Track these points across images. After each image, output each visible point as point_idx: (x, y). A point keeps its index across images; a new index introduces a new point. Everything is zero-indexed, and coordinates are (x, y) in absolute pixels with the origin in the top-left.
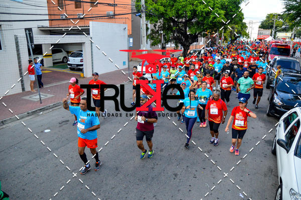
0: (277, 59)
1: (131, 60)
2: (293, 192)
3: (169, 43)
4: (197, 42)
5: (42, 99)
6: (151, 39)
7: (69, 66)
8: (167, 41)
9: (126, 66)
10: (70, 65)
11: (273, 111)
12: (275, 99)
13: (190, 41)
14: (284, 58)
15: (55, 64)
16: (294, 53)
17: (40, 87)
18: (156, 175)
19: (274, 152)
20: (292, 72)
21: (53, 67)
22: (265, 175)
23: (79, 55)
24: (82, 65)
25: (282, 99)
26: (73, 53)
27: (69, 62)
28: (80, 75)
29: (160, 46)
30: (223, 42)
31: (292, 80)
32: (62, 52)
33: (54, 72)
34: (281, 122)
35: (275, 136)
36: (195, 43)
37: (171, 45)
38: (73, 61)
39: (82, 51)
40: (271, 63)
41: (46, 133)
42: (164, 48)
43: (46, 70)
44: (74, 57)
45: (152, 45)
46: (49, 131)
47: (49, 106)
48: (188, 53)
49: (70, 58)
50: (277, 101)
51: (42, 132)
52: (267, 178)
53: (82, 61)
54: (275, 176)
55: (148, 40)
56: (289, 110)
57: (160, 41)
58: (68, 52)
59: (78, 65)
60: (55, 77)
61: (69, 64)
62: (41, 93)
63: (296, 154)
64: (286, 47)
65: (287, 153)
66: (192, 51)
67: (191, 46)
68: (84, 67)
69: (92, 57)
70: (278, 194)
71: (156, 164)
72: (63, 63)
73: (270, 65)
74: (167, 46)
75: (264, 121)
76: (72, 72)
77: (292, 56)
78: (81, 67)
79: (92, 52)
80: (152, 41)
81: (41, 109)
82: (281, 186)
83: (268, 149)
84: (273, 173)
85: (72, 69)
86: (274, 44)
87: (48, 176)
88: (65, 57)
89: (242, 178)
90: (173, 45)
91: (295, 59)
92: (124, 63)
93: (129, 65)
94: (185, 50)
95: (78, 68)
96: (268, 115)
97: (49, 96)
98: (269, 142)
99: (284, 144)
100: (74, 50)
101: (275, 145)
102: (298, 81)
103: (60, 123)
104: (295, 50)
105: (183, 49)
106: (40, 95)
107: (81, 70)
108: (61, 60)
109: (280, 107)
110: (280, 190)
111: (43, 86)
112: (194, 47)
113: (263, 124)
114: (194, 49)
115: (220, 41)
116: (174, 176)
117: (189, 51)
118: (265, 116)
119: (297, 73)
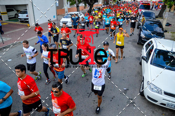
0: (143, 12)
1: (59, 15)
2: (149, 83)
3: (81, 3)
4: (98, 2)
5: (4, 41)
6: (70, 1)
7: (19, 20)
8: (80, 2)
9: (56, 19)
10: (21, 19)
11: (140, 41)
12: (142, 34)
13: (93, 2)
14: (147, 11)
15: (10, 19)
16: (153, 8)
17: (1, 34)
18: (76, 81)
19: (141, 64)
20: (151, 19)
21: (9, 21)
22: (136, 76)
23: (25, 12)
24: (28, 19)
25: (145, 34)
26: (21, 11)
27: (19, 17)
28: (27, 25)
29: (75, 5)
30: (113, 2)
31: (151, 23)
32: (14, 11)
33: (10, 24)
34: (144, 47)
35: (141, 55)
36: (96, 3)
37: (82, 5)
38: (22, 16)
39: (27, 10)
40: (140, 14)
41: (9, 62)
42: (78, 6)
43: (4, 23)
44: (22, 14)
45: (71, 5)
46: (11, 60)
47: (9, 45)
48: (92, 9)
49: (19, 14)
50: (143, 35)
51: (6, 61)
52: (137, 77)
53: (27, 16)
54: (141, 76)
55: (68, 2)
56: (148, 40)
57: (75, 2)
58: (18, 11)
59: (25, 19)
60: (11, 27)
61: (19, 19)
62: (3, 38)
63: (151, 63)
64: (148, 5)
65: (147, 63)
66: (95, 8)
67: (94, 5)
68: (29, 20)
69: (34, 14)
70: (142, 85)
71: (76, 74)
72: (16, 18)
73: (139, 15)
74: (80, 5)
75: (136, 47)
76: (22, 24)
77: (151, 9)
78: (27, 20)
79: (33, 10)
80: (71, 2)
81: (4, 48)
82: (143, 81)
83: (138, 62)
84: (140, 75)
85: (22, 22)
86: (141, 2)
87: (13, 86)
88: (16, 14)
89: (123, 78)
90: (83, 5)
91: (153, 11)
92: (54, 17)
93: (57, 18)
94: (90, 7)
95: (26, 21)
96: (138, 44)
97: (8, 39)
98: (138, 59)
99: (145, 58)
100: (22, 9)
101: (141, 60)
102: (154, 24)
103: (17, 55)
104: (153, 6)
105: (89, 7)
106: (2, 39)
107: (28, 22)
108: (14, 16)
109: (144, 39)
110: (143, 83)
111: (3, 33)
112: (96, 6)
113: (135, 49)
114: (96, 7)
115: (111, 1)
116: (87, 80)
117: (93, 8)
118: (136, 44)
119: (154, 19)
